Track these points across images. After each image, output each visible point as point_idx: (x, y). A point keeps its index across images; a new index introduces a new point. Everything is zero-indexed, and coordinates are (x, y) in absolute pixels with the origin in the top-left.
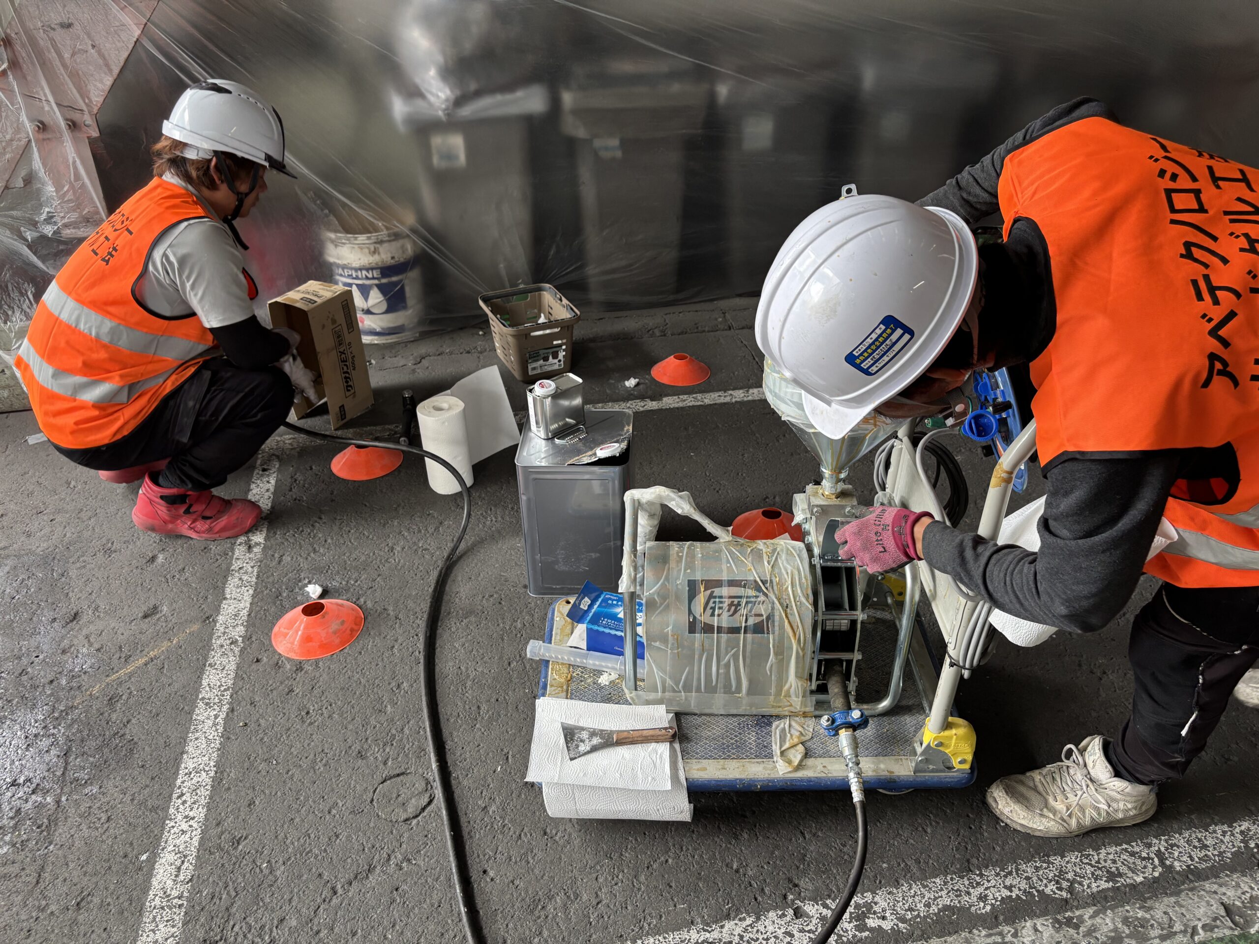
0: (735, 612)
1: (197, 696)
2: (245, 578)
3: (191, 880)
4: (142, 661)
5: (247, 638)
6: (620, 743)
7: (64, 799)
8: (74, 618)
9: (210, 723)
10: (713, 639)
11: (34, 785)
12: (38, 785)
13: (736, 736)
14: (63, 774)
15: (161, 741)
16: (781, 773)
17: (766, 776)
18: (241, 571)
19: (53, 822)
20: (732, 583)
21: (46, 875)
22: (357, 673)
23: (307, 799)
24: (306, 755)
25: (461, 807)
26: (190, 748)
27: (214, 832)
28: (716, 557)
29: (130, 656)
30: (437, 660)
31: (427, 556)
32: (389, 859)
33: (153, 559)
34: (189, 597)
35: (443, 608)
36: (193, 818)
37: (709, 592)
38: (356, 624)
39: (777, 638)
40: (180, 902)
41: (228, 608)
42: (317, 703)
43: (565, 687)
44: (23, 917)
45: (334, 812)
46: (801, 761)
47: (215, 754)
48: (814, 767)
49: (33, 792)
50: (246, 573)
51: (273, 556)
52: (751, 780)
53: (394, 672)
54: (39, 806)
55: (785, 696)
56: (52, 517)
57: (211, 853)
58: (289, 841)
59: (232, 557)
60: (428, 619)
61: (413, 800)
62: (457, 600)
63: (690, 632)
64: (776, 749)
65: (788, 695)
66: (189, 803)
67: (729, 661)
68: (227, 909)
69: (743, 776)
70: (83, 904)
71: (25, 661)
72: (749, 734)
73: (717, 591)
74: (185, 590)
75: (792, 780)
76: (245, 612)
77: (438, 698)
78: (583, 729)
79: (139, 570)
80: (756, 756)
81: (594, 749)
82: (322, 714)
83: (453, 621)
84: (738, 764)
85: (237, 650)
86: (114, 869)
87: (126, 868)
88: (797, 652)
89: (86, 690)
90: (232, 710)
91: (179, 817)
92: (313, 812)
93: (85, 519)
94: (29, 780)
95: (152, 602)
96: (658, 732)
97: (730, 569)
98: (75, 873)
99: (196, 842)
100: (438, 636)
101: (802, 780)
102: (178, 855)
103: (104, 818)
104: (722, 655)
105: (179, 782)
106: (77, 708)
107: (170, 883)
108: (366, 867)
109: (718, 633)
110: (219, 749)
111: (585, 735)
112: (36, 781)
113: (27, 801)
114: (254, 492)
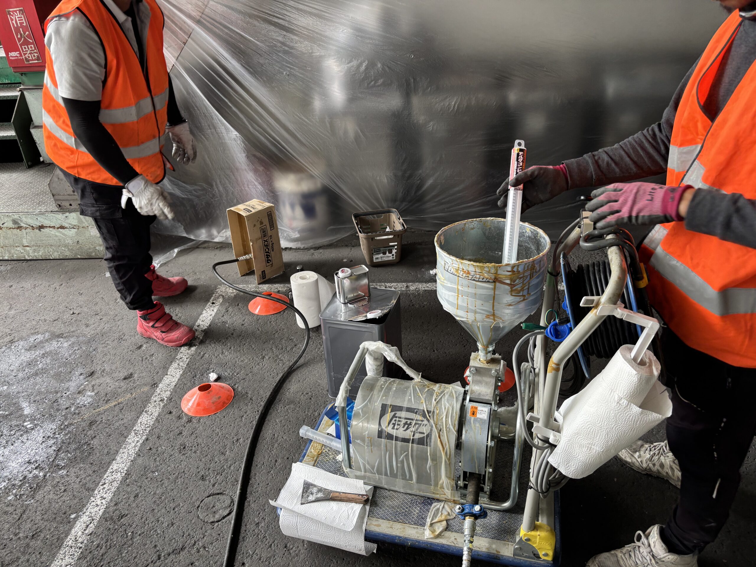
0: (407, 429)
1: (133, 428)
2: (181, 364)
3: (91, 534)
4: (114, 404)
5: (170, 399)
6: (333, 499)
7: (48, 475)
8: (91, 375)
9: (133, 444)
10: (393, 444)
11: (37, 465)
12: (39, 465)
13: (407, 508)
14: (53, 461)
15: (106, 451)
16: (426, 538)
17: (416, 538)
18: (181, 360)
19: (39, 487)
20: (409, 410)
21: (25, 516)
22: (218, 428)
23: (165, 499)
24: (174, 472)
25: (245, 519)
26: (118, 458)
27: (111, 509)
28: (404, 392)
29: (109, 400)
30: (263, 428)
31: (280, 364)
32: (194, 545)
33: (141, 346)
34: (150, 371)
35: (278, 397)
36: (104, 499)
37: (393, 413)
38: (227, 400)
39: (432, 450)
40: (81, 546)
41: (167, 380)
42: (191, 443)
43: (315, 458)
44: (6, 537)
45: (176, 509)
46: (441, 532)
47: (129, 464)
48: (449, 538)
49: (36, 468)
50: (182, 361)
51: (200, 353)
52: (406, 538)
53: (238, 431)
54: (36, 477)
55: (441, 488)
56: (102, 318)
57: (106, 521)
58: (147, 522)
59: (179, 351)
60: (266, 402)
61: (221, 511)
62: (287, 393)
63: (378, 437)
64: (429, 521)
65: (442, 487)
66: (106, 489)
67: (403, 460)
68: (102, 555)
69: (401, 535)
70: (36, 536)
71: (59, 395)
72: (415, 508)
73: (398, 414)
74: (149, 366)
75: (431, 544)
76: (174, 384)
77: (256, 451)
78: (315, 486)
79: (131, 352)
80: (415, 524)
81: (317, 500)
82: (191, 450)
83: (281, 405)
84: (401, 527)
85: (162, 404)
86: (57, 520)
87: (63, 520)
88: (445, 461)
89: (81, 416)
90: (147, 439)
91: (98, 497)
92: (165, 508)
93: (117, 320)
94: (36, 461)
95: (131, 371)
96: (357, 497)
97: (410, 400)
98: (38, 518)
99: (101, 513)
100: (269, 413)
101: (438, 545)
102: (90, 518)
103: (63, 488)
104: (399, 455)
105: (105, 476)
106: (73, 425)
107: (80, 533)
108: (181, 546)
109: (396, 440)
110: (132, 461)
111: (315, 490)
112: (39, 462)
113: (31, 473)
114: (203, 315)
